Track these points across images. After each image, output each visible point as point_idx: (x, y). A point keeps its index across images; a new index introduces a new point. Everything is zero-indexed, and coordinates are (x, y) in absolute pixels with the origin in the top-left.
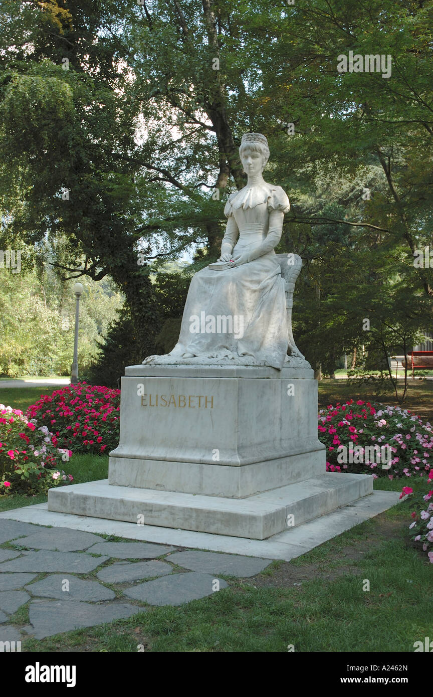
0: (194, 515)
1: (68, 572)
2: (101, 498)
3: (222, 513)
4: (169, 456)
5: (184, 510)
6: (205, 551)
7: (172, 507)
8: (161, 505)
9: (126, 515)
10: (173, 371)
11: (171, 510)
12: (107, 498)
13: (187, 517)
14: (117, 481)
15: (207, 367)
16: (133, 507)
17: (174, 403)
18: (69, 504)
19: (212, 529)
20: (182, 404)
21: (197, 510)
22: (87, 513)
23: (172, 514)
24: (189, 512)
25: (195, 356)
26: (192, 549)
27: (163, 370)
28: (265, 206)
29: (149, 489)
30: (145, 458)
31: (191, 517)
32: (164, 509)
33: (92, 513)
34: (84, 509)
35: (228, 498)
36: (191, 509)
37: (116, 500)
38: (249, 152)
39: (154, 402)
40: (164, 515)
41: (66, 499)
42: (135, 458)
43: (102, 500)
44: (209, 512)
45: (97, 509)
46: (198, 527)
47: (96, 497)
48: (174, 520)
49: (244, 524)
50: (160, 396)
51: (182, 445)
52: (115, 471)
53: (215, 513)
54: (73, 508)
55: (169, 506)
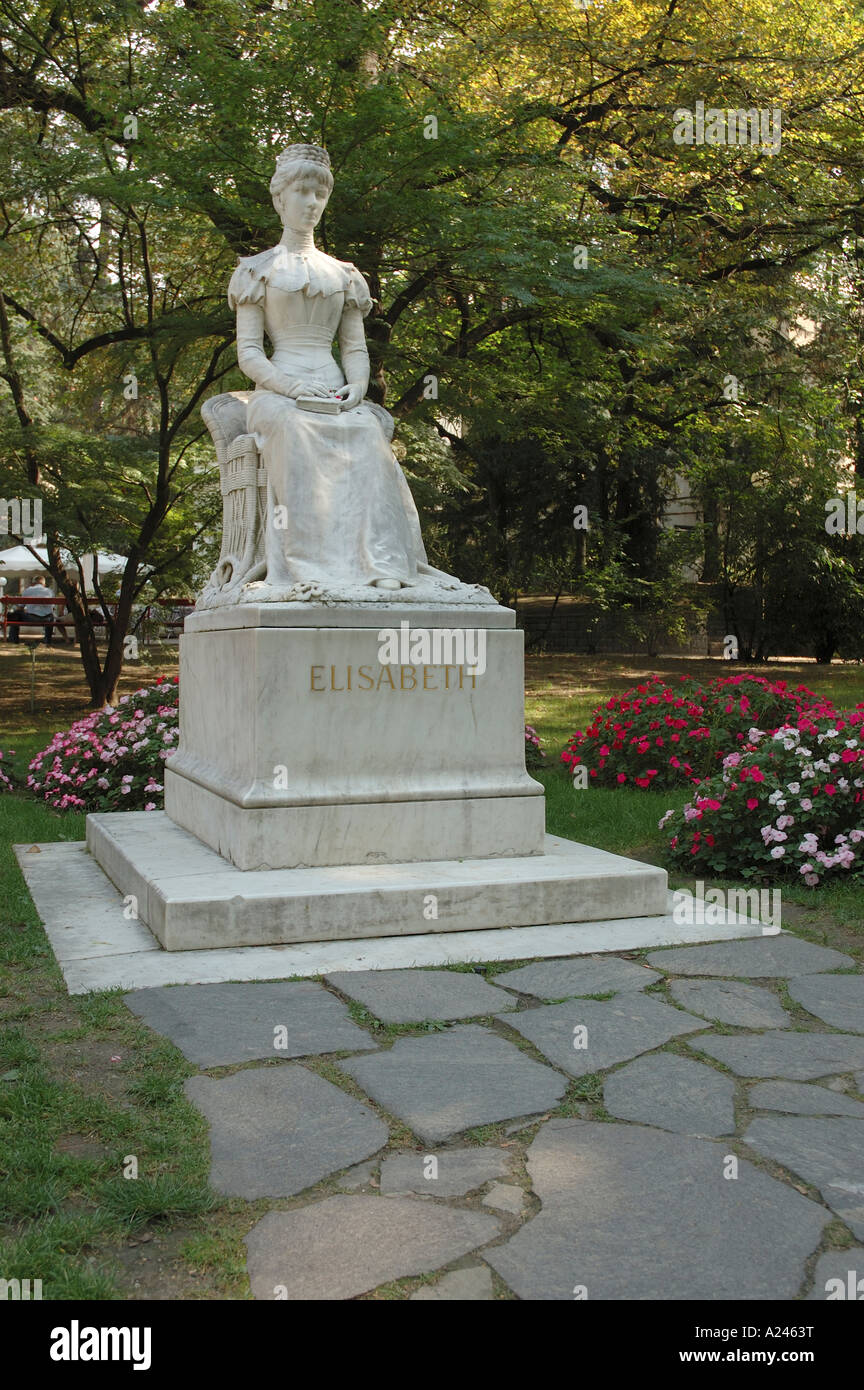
0: (541, 894)
2: (322, 897)
5: (519, 888)
7: (495, 888)
8: (468, 889)
9: (388, 922)
11: (493, 893)
12: (338, 896)
13: (526, 901)
16: (405, 902)
17: (391, 681)
18: (231, 926)
19: (577, 915)
20: (408, 683)
21: (547, 885)
22: (287, 936)
23: (495, 900)
24: (527, 892)
26: (532, 960)
28: (341, 298)
29: (350, 865)
30: (336, 802)
31: (534, 899)
32: (478, 894)
33: (299, 934)
34: (277, 929)
35: (522, 856)
36: (535, 883)
37: (362, 896)
39: (341, 681)
40: (477, 905)
41: (225, 915)
42: (311, 803)
43: (326, 901)
44: (571, 884)
45: (312, 923)
46: (548, 916)
47: (307, 899)
48: (499, 911)
50: (355, 669)
51: (410, 766)
52: (261, 838)
53: (582, 882)
54: (246, 931)
55: (488, 887)
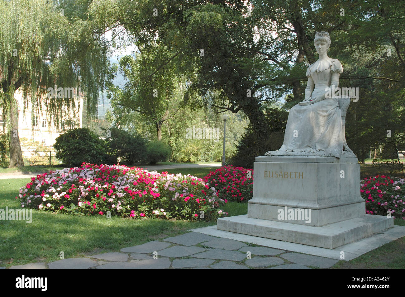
0: (294, 234)
1: (231, 260)
2: (244, 224)
3: (309, 234)
4: (279, 203)
5: (288, 231)
6: (300, 253)
7: (282, 230)
8: (276, 229)
9: (258, 233)
10: (281, 159)
11: (282, 231)
12: (248, 224)
13: (290, 235)
14: (252, 215)
15: (300, 157)
16: (261, 229)
17: (282, 176)
18: (228, 227)
19: (304, 242)
20: (286, 176)
21: (296, 232)
22: (237, 231)
23: (282, 233)
24: (291, 233)
25: (293, 151)
26: (293, 252)
27: (276, 159)
28: (329, 70)
29: (269, 220)
30: (267, 204)
31: (292, 235)
32: (278, 231)
33: (240, 231)
34: (236, 229)
35: (312, 226)
36: (292, 231)
37: (252, 225)
38: (320, 42)
39: (271, 175)
40: (278, 234)
41: (226, 224)
42: (261, 204)
43: (245, 225)
44: (302, 233)
45: (242, 229)
46: (296, 241)
47: (242, 223)
48: (283, 236)
49: (322, 240)
50: (274, 172)
51: (286, 198)
52: (251, 210)
53: (305, 234)
54: (230, 228)
55: (280, 229)
